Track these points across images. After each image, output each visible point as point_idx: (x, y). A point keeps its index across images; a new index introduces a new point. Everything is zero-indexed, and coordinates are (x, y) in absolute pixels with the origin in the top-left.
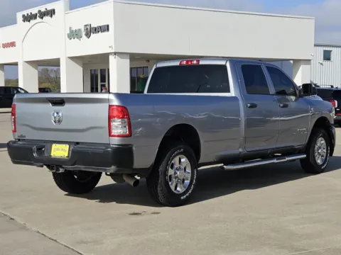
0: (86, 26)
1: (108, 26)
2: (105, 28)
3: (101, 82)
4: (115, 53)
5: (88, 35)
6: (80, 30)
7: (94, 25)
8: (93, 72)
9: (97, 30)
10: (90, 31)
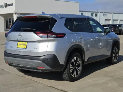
0: (5, 4)
1: (13, 4)
2: (12, 5)
3: (9, 23)
4: (15, 13)
5: (6, 7)
6: (3, 5)
7: (8, 3)
8: (7, 20)
9: (9, 5)
10: (6, 5)
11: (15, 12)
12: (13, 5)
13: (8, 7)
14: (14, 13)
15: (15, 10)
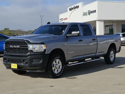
0: (88, 11)
1: (96, 10)
5: (89, 14)
7: (91, 10)
9: (92, 12)
12: (96, 12)
13: (91, 14)
14: (97, 20)
15: (97, 17)
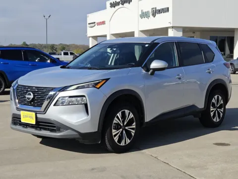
0: (153, 8)
1: (168, 8)
2: (166, 10)
4: (173, 27)
5: (154, 15)
6: (148, 12)
7: (158, 8)
9: (160, 11)
10: (155, 12)
11: (171, 25)
13: (159, 15)
14: (169, 27)
15: (171, 20)
